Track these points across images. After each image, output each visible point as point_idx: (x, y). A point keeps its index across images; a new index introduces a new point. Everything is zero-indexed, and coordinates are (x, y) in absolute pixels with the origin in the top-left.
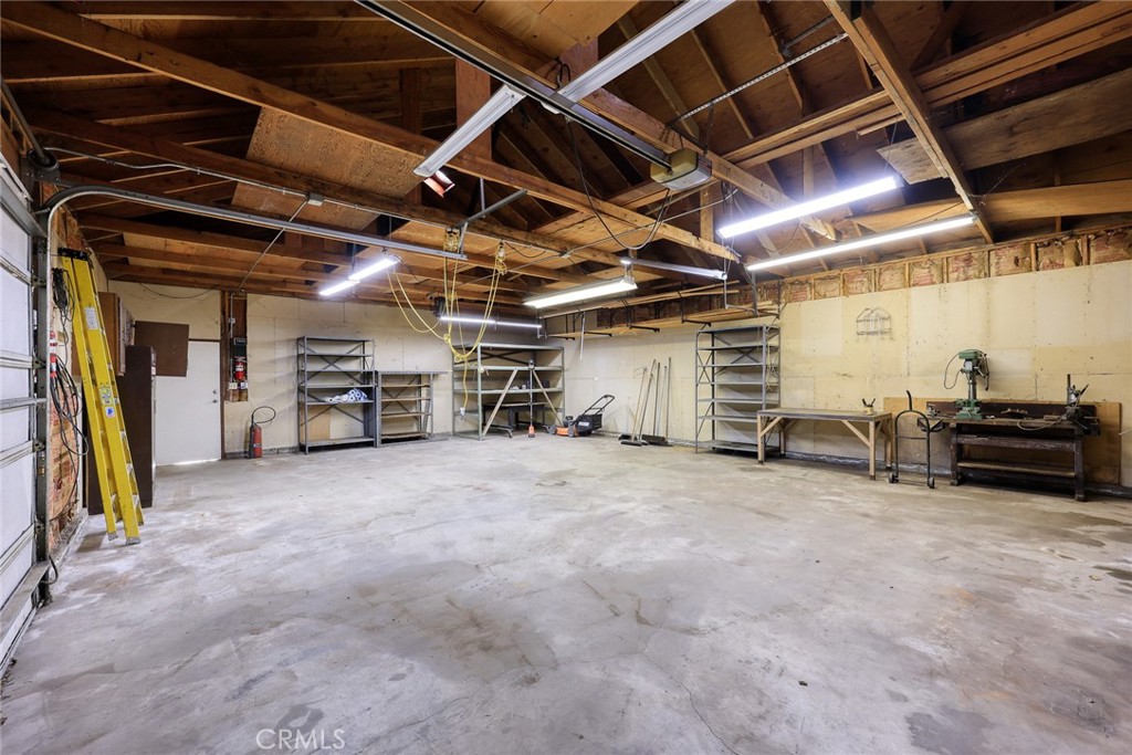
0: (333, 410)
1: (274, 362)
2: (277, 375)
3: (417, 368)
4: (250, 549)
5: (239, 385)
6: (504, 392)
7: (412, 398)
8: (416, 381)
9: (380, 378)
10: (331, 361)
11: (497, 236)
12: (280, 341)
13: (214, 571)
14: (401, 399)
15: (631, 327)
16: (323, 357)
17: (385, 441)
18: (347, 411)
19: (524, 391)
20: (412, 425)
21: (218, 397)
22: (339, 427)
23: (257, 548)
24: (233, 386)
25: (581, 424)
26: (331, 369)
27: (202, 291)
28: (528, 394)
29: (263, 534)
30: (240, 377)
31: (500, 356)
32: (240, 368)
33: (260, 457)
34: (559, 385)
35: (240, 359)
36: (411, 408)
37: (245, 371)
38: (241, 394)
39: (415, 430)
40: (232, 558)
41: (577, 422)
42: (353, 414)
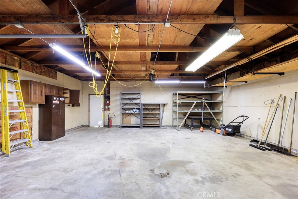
0: (132, 115)
1: (116, 100)
2: (117, 104)
3: (159, 102)
5: (108, 107)
6: (189, 112)
7: (157, 112)
8: (158, 106)
9: (142, 105)
10: (131, 100)
11: (113, 21)
12: (118, 94)
14: (153, 112)
15: (254, 74)
16: (129, 99)
17: (144, 127)
18: (136, 115)
19: (200, 111)
20: (157, 122)
21: (103, 110)
22: (133, 121)
24: (107, 107)
25: (227, 129)
26: (131, 102)
27: (100, 82)
28: (201, 113)
30: (108, 104)
31: (194, 97)
32: (108, 102)
33: (111, 127)
34: (221, 109)
35: (108, 99)
36: (157, 116)
37: (109, 103)
38: (108, 109)
39: (158, 123)
41: (225, 128)
42: (137, 117)
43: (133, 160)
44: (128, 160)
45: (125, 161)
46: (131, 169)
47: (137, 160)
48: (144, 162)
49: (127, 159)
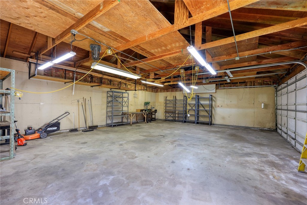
4: (256, 153)
13: (266, 152)
23: (254, 153)
25: (50, 129)
29: (250, 155)
40: (261, 153)
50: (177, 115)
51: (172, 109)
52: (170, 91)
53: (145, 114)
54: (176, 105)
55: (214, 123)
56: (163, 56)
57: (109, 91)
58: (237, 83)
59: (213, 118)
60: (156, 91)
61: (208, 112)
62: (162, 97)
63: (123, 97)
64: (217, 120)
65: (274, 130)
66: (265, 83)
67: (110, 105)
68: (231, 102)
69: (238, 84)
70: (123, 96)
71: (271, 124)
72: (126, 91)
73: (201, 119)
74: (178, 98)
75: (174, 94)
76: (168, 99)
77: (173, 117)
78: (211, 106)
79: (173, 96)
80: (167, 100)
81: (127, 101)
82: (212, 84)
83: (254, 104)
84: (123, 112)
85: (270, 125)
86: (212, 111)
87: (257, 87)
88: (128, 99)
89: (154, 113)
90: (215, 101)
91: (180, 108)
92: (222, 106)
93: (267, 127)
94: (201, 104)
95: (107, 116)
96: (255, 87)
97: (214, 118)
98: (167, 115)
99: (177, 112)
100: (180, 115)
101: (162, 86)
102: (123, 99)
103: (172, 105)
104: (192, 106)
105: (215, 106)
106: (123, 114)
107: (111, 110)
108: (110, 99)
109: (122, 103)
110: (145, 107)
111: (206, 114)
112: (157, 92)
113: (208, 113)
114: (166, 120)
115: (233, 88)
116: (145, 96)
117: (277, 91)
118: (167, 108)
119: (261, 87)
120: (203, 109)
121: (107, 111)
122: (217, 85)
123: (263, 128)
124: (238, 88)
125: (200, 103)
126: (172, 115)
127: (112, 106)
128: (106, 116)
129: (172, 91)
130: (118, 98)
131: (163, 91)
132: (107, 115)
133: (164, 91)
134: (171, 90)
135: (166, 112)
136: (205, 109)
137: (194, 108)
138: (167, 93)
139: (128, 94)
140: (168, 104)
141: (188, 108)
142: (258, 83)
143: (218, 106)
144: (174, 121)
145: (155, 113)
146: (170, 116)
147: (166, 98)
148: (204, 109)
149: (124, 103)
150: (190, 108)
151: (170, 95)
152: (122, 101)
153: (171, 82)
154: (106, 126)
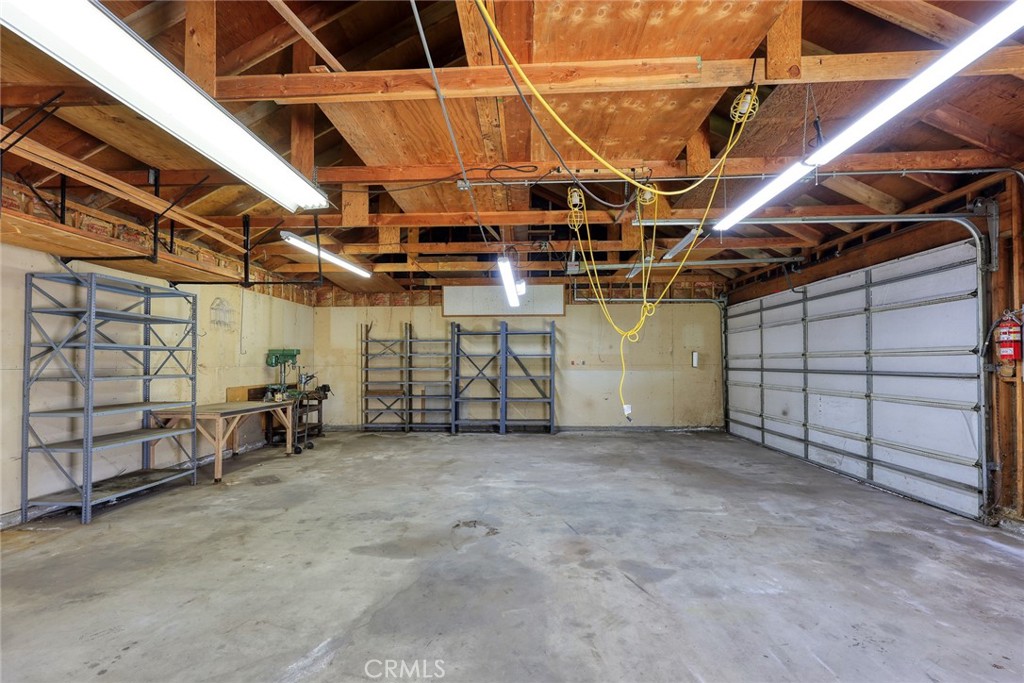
43: (549, 560)
44: (567, 561)
45: (577, 557)
46: (548, 536)
47: (534, 559)
48: (510, 553)
49: (575, 565)
50: (417, 405)
51: (396, 377)
52: (384, 304)
53: (285, 411)
54: (416, 362)
55: (560, 425)
56: (580, 76)
57: (45, 276)
58: (627, 286)
59: (556, 408)
60: (314, 298)
61: (541, 387)
62: (344, 325)
63: (148, 321)
64: (571, 413)
65: (723, 430)
66: (698, 290)
67: (52, 367)
68: (611, 347)
69: (631, 288)
70: (147, 311)
71: (713, 413)
72: (174, 284)
73: (517, 414)
74: (421, 332)
75: (403, 314)
76: (373, 334)
77: (399, 413)
78: (549, 363)
79: (401, 324)
80: (374, 341)
81: (188, 342)
82: (550, 283)
83: (672, 353)
84: (154, 409)
85: (711, 417)
86: (551, 382)
87: (679, 302)
88: (194, 330)
89: (315, 402)
90: (561, 345)
91: (430, 373)
92: (584, 363)
93: (704, 423)
94: (516, 358)
95: (26, 449)
96: (673, 302)
97: (560, 407)
98: (374, 405)
99: (417, 391)
100: (430, 405)
101: (365, 274)
102: (147, 331)
103: (396, 363)
104: (481, 364)
105: (563, 363)
106: (152, 422)
107: (62, 400)
108: (54, 328)
109: (140, 355)
110: (269, 374)
111: (532, 392)
112: (319, 302)
113: (538, 388)
114: (367, 430)
115: (616, 302)
116: (270, 318)
117: (726, 317)
118: (372, 377)
119: (690, 302)
120: (522, 373)
121: (26, 415)
122: (567, 287)
123: (696, 427)
124: (629, 302)
125: (511, 353)
126: (397, 406)
127: (73, 379)
128: (17, 451)
129: (393, 303)
130: (112, 323)
131: (351, 301)
132: (32, 442)
133: (356, 299)
134: (388, 295)
135: (368, 393)
136: (528, 375)
137: (488, 372)
138: (369, 308)
139: (194, 304)
140: (374, 356)
141: (467, 370)
142: (683, 289)
143: (573, 363)
144: (406, 428)
145: (320, 402)
146: (388, 408)
147: (368, 331)
148: (524, 374)
149: (156, 358)
150: (474, 372)
151: (386, 321)
152: (147, 342)
153: (409, 261)
154: (25, 522)
